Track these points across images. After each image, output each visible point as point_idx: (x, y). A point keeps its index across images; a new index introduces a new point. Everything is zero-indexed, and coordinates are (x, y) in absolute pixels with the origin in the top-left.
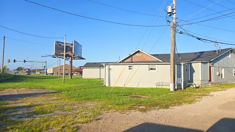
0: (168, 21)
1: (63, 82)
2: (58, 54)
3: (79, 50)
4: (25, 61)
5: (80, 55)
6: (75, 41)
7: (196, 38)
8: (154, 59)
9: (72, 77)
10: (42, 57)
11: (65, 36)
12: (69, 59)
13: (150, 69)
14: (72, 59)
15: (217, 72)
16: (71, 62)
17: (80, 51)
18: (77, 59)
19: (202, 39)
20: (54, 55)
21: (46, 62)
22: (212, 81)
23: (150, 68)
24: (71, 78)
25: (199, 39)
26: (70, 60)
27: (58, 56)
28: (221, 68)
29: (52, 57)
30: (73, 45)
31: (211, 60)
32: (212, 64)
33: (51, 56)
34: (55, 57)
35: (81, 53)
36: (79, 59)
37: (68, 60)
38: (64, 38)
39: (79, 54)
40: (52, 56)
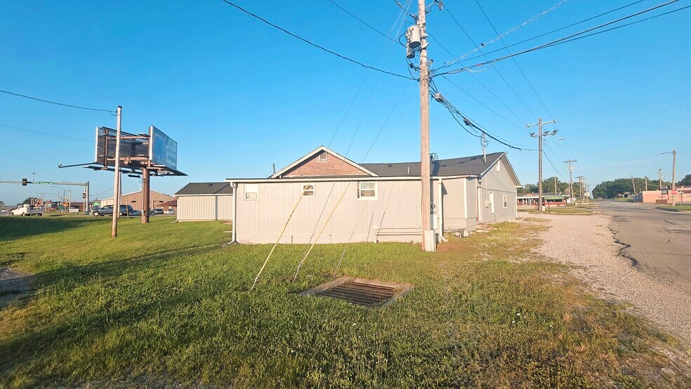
0: (412, 66)
1: (113, 233)
2: (105, 161)
3: (167, 152)
4: (25, 182)
5: (173, 164)
6: (156, 130)
7: (463, 119)
8: (359, 171)
9: (150, 219)
10: (60, 167)
11: (119, 109)
12: (141, 173)
13: (360, 194)
14: (149, 175)
16: (147, 182)
17: (171, 154)
18: (164, 175)
20: (96, 163)
21: (88, 184)
23: (360, 192)
24: (148, 221)
25: (467, 123)
26: (144, 176)
27: (109, 167)
28: (490, 192)
29: (90, 167)
30: (151, 139)
31: (481, 175)
32: (480, 183)
33: (85, 166)
34: (99, 169)
35: (175, 161)
36: (168, 174)
37: (139, 177)
38: (115, 114)
39: (168, 161)
40: (88, 166)
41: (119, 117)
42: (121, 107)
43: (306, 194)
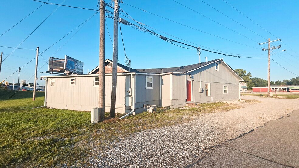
2: (52, 70)
6: (68, 57)
7: (160, 36)
15: (200, 88)
17: (79, 67)
19: (171, 40)
20: (48, 71)
22: (192, 100)
23: (94, 82)
25: (165, 39)
27: (53, 73)
28: (205, 83)
30: (65, 61)
31: (188, 72)
32: (190, 77)
41: (37, 52)
42: (38, 47)
43: (72, 83)
